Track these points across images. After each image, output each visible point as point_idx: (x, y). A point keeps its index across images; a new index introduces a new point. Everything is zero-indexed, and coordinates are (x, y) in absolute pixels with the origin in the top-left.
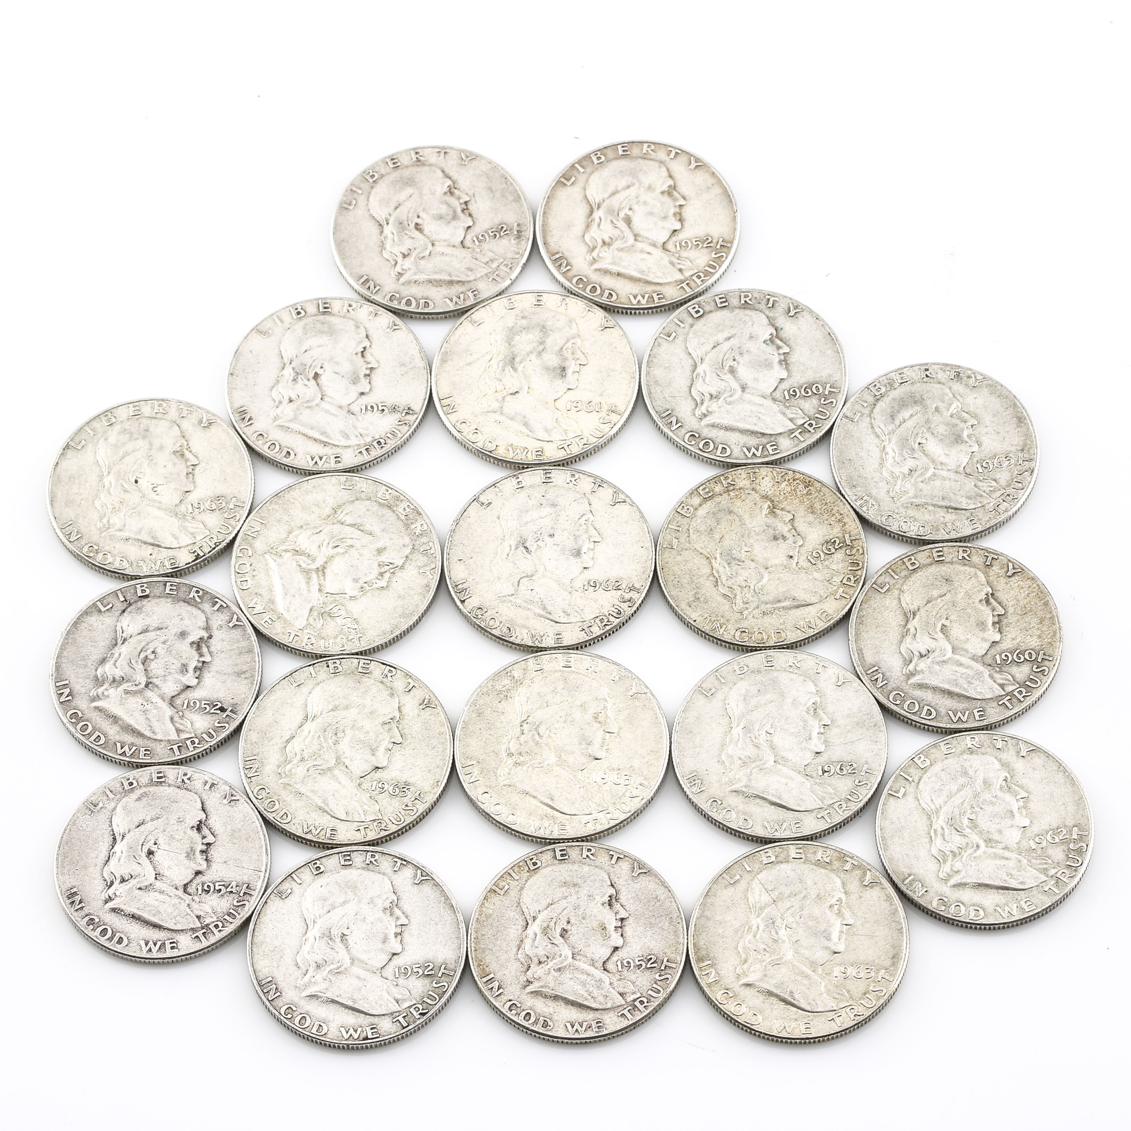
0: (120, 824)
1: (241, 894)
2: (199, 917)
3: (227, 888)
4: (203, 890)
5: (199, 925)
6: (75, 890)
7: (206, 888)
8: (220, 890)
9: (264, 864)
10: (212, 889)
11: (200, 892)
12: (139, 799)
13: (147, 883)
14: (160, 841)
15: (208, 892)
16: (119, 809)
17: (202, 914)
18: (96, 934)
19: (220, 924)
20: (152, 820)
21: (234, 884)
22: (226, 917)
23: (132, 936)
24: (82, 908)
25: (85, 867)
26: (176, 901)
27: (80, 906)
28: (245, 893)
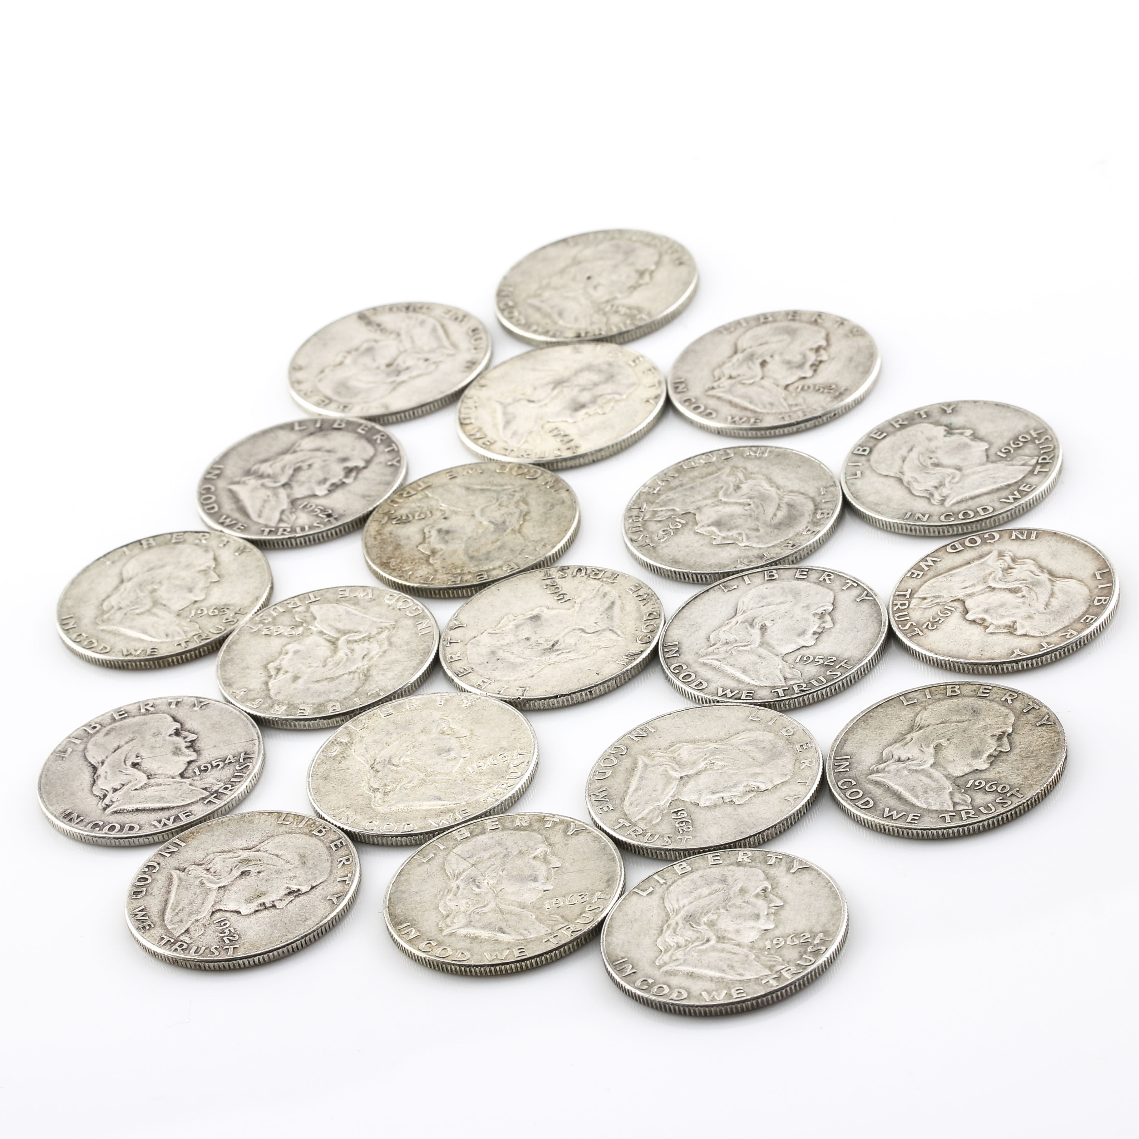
0: (94, 757)
1: (241, 760)
2: (205, 789)
3: (224, 761)
4: (201, 771)
5: (208, 794)
6: (69, 811)
7: (202, 768)
8: (218, 765)
9: (255, 734)
10: (210, 767)
11: (198, 773)
12: (107, 734)
13: (142, 784)
14: (143, 754)
15: (206, 770)
16: (89, 746)
17: (207, 786)
18: (104, 831)
19: (229, 786)
20: (127, 743)
21: (230, 756)
22: (232, 780)
23: (141, 822)
24: (82, 820)
25: (73, 794)
26: (177, 785)
27: (79, 820)
28: (244, 759)
